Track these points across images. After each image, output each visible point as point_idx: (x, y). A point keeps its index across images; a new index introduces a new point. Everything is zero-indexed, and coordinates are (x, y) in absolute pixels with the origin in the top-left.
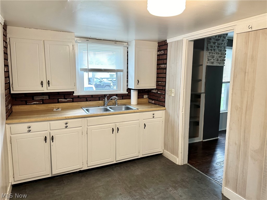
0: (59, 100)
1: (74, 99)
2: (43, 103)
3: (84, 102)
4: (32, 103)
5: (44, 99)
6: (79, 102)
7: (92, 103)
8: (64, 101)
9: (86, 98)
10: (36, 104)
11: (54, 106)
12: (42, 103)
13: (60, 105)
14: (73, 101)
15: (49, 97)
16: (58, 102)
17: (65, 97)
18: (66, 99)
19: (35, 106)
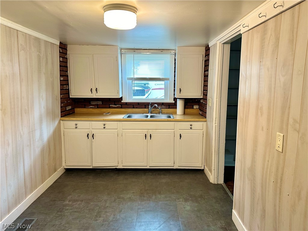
0: (110, 105)
1: (122, 105)
2: (98, 108)
3: (131, 109)
4: (89, 107)
5: (98, 104)
6: (126, 109)
7: (138, 110)
8: (114, 107)
9: (133, 105)
10: (92, 108)
11: (106, 110)
12: (96, 107)
13: (110, 110)
14: (121, 108)
15: (102, 103)
16: (110, 107)
17: (116, 104)
18: (116, 105)
19: (91, 109)
